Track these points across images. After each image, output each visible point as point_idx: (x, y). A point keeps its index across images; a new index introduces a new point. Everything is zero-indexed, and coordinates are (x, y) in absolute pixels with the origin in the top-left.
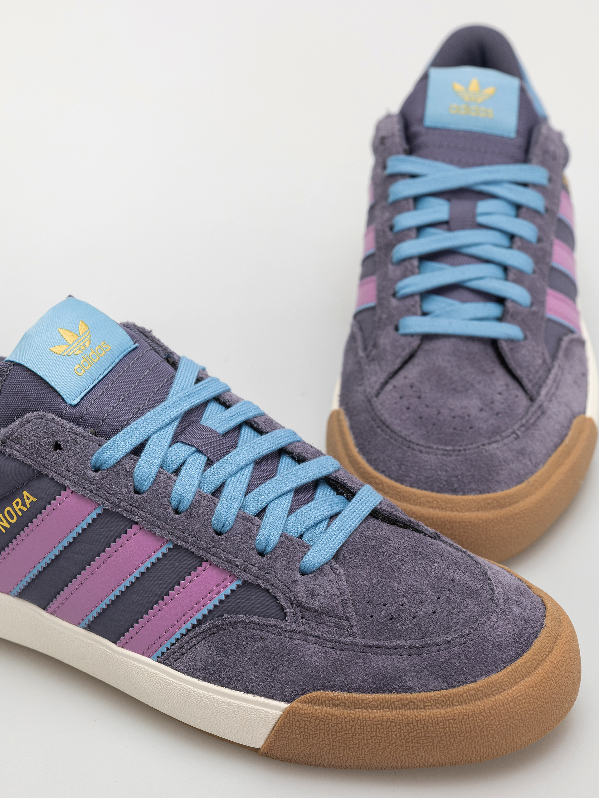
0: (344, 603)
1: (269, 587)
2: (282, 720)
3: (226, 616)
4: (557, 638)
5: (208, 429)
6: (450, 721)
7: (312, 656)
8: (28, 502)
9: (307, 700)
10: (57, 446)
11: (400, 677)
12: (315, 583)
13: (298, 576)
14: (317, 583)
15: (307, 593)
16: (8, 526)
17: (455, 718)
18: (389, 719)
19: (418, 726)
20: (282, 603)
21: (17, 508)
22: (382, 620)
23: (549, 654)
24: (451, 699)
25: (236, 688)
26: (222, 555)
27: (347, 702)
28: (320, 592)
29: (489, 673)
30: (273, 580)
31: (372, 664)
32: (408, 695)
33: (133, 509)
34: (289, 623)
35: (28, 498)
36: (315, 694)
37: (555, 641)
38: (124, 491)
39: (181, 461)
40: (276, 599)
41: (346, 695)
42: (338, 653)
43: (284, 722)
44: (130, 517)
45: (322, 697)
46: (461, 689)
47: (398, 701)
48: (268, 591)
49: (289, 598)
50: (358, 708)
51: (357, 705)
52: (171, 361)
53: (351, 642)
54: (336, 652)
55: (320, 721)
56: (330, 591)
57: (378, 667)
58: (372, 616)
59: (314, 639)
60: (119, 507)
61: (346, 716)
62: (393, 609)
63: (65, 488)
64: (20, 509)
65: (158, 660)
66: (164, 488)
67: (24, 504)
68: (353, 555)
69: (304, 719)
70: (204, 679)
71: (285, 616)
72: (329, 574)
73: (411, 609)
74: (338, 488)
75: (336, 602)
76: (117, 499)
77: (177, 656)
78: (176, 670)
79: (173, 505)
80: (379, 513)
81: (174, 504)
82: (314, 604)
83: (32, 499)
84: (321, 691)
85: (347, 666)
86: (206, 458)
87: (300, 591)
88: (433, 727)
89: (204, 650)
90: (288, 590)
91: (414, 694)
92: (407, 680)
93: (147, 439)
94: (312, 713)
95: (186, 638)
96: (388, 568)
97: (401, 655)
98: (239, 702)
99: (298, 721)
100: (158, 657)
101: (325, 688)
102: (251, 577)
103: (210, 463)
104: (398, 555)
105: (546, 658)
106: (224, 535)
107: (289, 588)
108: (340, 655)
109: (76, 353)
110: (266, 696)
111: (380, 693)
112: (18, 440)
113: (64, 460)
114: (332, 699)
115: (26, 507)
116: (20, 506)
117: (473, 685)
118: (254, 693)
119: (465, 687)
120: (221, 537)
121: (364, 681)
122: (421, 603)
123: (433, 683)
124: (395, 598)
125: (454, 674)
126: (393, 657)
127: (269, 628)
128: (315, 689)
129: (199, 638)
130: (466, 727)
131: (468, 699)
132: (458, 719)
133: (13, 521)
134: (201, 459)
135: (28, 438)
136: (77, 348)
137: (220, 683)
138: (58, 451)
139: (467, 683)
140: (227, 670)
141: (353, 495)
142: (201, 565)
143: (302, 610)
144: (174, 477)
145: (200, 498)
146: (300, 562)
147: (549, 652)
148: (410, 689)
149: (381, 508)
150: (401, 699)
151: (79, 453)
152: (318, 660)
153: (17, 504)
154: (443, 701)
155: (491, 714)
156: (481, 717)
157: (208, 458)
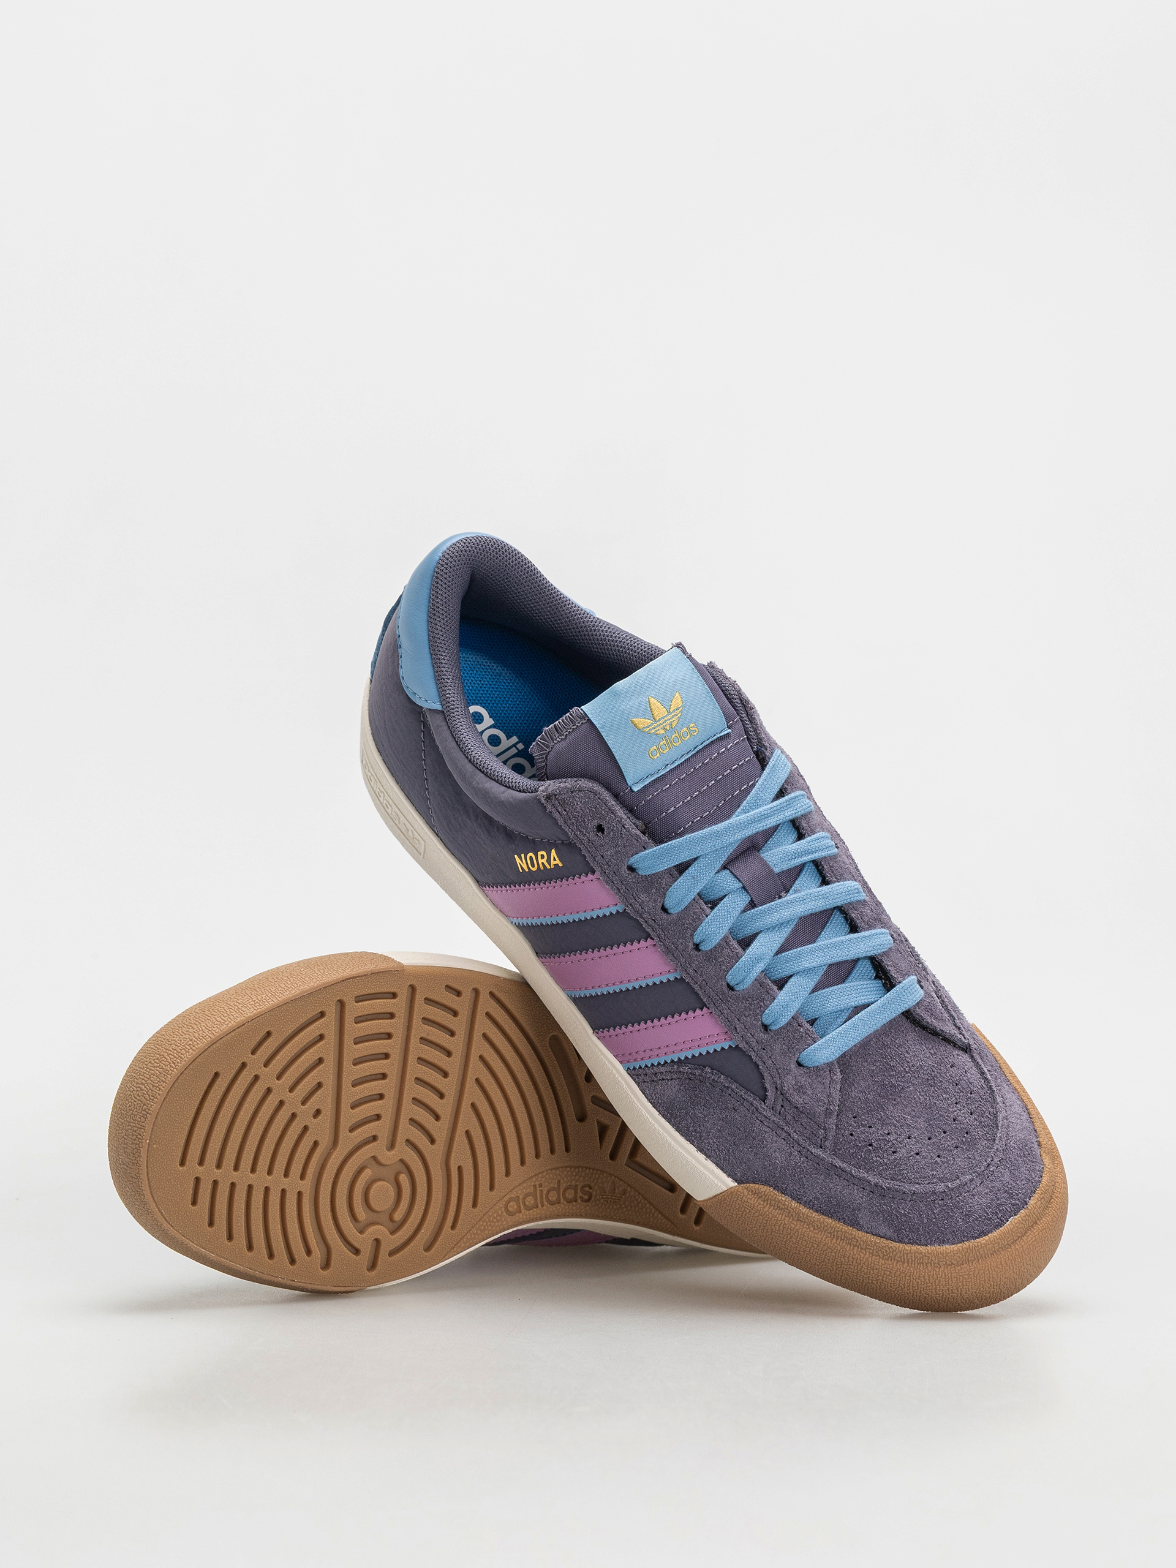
0: (828, 1113)
1: (760, 1063)
2: (724, 1196)
3: (708, 1070)
4: (1036, 1223)
5: (765, 864)
6: (886, 1272)
7: (775, 1151)
8: (553, 862)
9: (754, 1190)
10: (600, 829)
11: (854, 1210)
12: (807, 1080)
13: (793, 1066)
14: (810, 1080)
15: (795, 1087)
16: (527, 870)
17: (892, 1271)
18: (827, 1244)
19: (852, 1263)
20: (767, 1086)
21: (540, 861)
22: (860, 1143)
23: (1018, 1239)
24: (895, 1253)
25: (692, 1143)
26: (725, 1012)
27: (792, 1211)
28: (808, 1091)
29: (943, 1242)
30: (765, 1059)
31: (831, 1185)
32: (854, 1232)
33: (654, 925)
34: (767, 1106)
35: (555, 860)
36: (764, 1188)
37: (1033, 1225)
38: (651, 904)
39: (722, 894)
40: (762, 1077)
41: (794, 1204)
42: (802, 1159)
43: (725, 1199)
44: (649, 930)
45: (770, 1195)
46: (908, 1247)
47: (843, 1232)
48: (758, 1066)
49: (775, 1083)
50: (801, 1221)
51: (801, 1217)
52: (761, 757)
53: (819, 1155)
54: (800, 1158)
55: (760, 1215)
56: (819, 1095)
57: (835, 1191)
58: (852, 1135)
59: (785, 1134)
60: (641, 917)
61: (786, 1223)
62: (877, 1134)
63: (593, 872)
64: (543, 863)
65: (628, 1070)
66: (692, 920)
67: (549, 861)
68: (860, 1060)
69: (744, 1205)
70: (664, 1116)
71: (764, 1099)
72: (825, 1076)
73: (894, 1142)
74: (879, 971)
75: (821, 1109)
76: (642, 908)
77: (647, 1079)
78: (642, 1091)
79: (695, 940)
80: (912, 1014)
81: (697, 940)
82: (798, 1099)
83: (558, 862)
84: (772, 1189)
85: (805, 1177)
86: (750, 899)
87: (789, 1082)
88: (868, 1270)
89: (675, 1090)
90: (777, 1075)
91: (860, 1232)
92: (860, 1216)
93: (696, 859)
94: (754, 1204)
95: (662, 1069)
96: (891, 1086)
97: (863, 1188)
98: (689, 1158)
99: (739, 1204)
100: (628, 1068)
101: (776, 1187)
102: (746, 1046)
103: (752, 905)
104: (909, 1074)
105: (1012, 1243)
106: (735, 993)
107: (779, 1073)
108: (803, 1162)
109: (658, 732)
110: (717, 1165)
111: (828, 1216)
112: (563, 803)
113: (601, 846)
114: (779, 1201)
115: (550, 866)
116: (544, 861)
117: (922, 1248)
118: (708, 1156)
119: (914, 1248)
120: (731, 993)
121: (816, 1198)
122: (909, 1138)
123: (883, 1229)
124: (884, 1124)
125: (907, 1230)
126: (856, 1187)
127: (745, 1102)
128: (766, 1183)
129: (675, 1076)
130: (900, 1283)
131: (912, 1259)
132: (895, 1274)
133: (534, 869)
134: (743, 900)
135: (574, 807)
136: (662, 726)
137: (678, 1130)
138: (600, 834)
139: (917, 1244)
140: (690, 1122)
141: (892, 986)
142: (702, 1009)
143: (784, 1099)
144: (708, 910)
145: (725, 944)
146: (800, 1053)
147: (1019, 1237)
148: (860, 1227)
149: (914, 1011)
150: (846, 1232)
151: (619, 846)
152: (779, 1158)
153: (543, 857)
154: (886, 1251)
155: (929, 1280)
156: (918, 1280)
157: (752, 899)
